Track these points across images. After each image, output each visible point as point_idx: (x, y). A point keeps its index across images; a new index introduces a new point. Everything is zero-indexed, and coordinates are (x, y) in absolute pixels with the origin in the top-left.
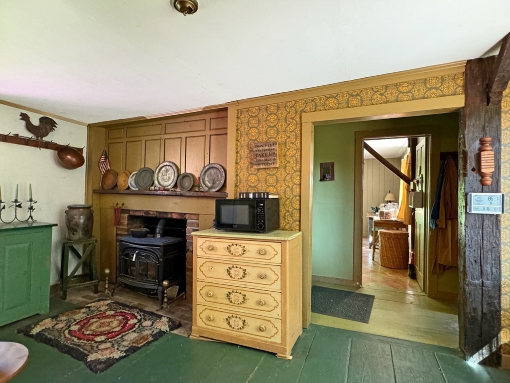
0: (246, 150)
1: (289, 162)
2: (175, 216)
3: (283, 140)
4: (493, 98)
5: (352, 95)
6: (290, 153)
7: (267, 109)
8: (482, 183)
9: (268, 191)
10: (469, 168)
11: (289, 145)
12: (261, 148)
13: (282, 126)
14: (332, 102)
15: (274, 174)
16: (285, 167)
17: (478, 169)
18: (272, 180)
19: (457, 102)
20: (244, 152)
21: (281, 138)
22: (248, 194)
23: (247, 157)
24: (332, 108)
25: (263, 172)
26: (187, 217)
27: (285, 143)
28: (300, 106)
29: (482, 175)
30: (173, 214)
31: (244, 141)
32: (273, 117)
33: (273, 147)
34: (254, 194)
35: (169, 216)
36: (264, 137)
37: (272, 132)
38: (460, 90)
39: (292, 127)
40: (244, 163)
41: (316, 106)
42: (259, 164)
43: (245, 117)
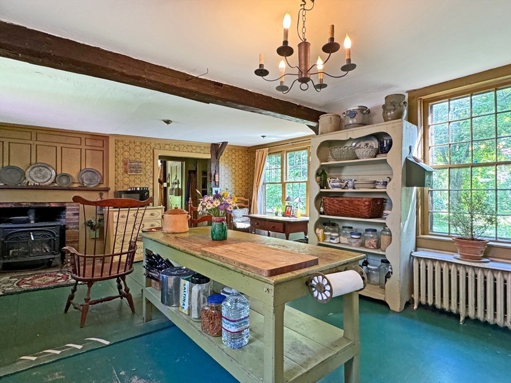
0: (122, 163)
1: (147, 172)
2: (53, 205)
3: (144, 160)
4: (218, 158)
5: (176, 146)
6: (148, 167)
7: (134, 142)
8: (215, 184)
9: (135, 186)
10: (212, 179)
11: (147, 164)
12: (133, 164)
13: (143, 153)
14: (167, 147)
15: (139, 178)
16: (145, 175)
17: (214, 180)
18: (138, 181)
19: (209, 156)
20: (121, 164)
21: (143, 160)
22: (136, 188)
23: (122, 167)
24: (167, 150)
25: (133, 177)
26: (67, 205)
27: (145, 162)
28: (153, 145)
29: (215, 182)
30: (51, 204)
31: (121, 158)
32: (138, 148)
33: (140, 164)
34: (140, 188)
35: (47, 205)
36: (133, 158)
37: (138, 156)
38: (209, 152)
39: (148, 155)
40: (121, 170)
41: (160, 147)
42: (132, 172)
43: (120, 144)
